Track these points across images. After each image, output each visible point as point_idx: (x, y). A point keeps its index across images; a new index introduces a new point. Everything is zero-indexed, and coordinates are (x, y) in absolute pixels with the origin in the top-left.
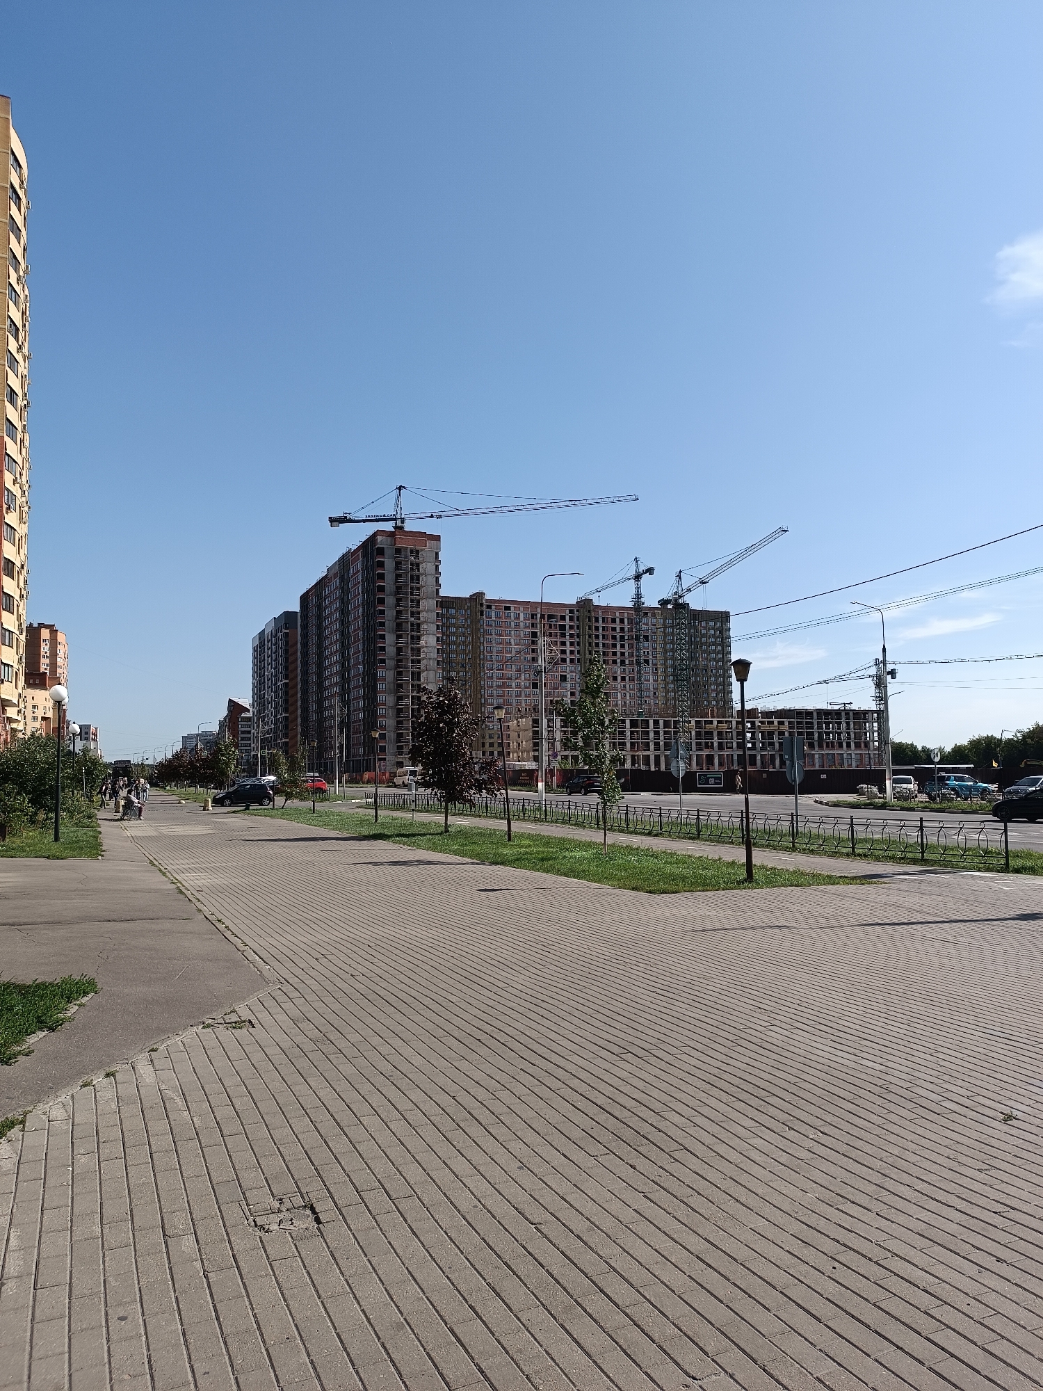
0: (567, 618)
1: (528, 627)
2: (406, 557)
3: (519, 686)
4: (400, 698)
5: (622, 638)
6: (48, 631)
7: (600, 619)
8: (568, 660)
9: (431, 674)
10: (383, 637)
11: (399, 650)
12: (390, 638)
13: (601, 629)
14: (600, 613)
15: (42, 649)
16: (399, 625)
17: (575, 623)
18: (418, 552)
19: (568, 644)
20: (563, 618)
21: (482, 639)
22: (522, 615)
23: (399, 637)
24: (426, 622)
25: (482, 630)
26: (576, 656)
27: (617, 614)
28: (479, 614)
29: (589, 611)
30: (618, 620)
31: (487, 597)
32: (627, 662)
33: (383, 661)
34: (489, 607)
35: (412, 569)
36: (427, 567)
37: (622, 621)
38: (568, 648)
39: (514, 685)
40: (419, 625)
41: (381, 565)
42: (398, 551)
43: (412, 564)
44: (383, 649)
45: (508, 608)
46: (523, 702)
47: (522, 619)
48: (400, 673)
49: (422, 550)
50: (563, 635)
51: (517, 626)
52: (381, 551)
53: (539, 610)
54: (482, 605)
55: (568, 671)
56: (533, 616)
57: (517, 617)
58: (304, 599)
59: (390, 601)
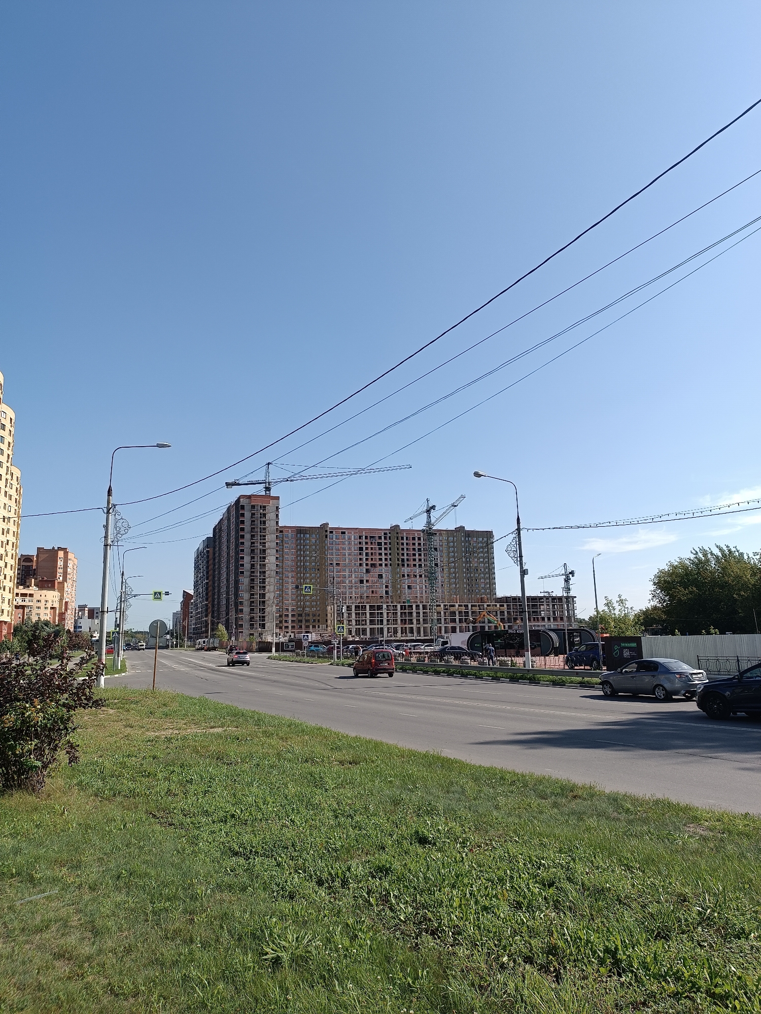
0: (383, 538)
1: (357, 545)
2: (258, 510)
3: (350, 582)
4: (253, 595)
5: (420, 550)
6: (62, 552)
7: (405, 538)
8: (384, 565)
9: (272, 580)
10: (242, 558)
11: (253, 566)
12: (247, 559)
13: (405, 544)
14: (405, 534)
15: (59, 564)
16: (253, 551)
17: (388, 541)
18: (265, 507)
19: (383, 554)
20: (380, 538)
21: (326, 552)
22: (353, 537)
23: (253, 558)
24: (270, 548)
25: (326, 547)
26: (389, 562)
27: (416, 535)
28: (324, 537)
29: (397, 533)
30: (416, 539)
31: (330, 526)
32: (423, 565)
33: (242, 573)
34: (331, 532)
35: (261, 517)
36: (271, 516)
37: (419, 539)
38: (383, 557)
39: (347, 582)
40: (264, 551)
41: (243, 515)
42: (253, 507)
43: (261, 514)
44: (242, 565)
45: (343, 533)
46: (353, 592)
47: (353, 539)
48: (252, 580)
49: (268, 505)
50: (380, 549)
51: (350, 544)
52: (243, 507)
53: (364, 533)
54: (326, 531)
55: (383, 572)
56: (360, 537)
57: (350, 538)
58: (215, 529)
59: (248, 536)
